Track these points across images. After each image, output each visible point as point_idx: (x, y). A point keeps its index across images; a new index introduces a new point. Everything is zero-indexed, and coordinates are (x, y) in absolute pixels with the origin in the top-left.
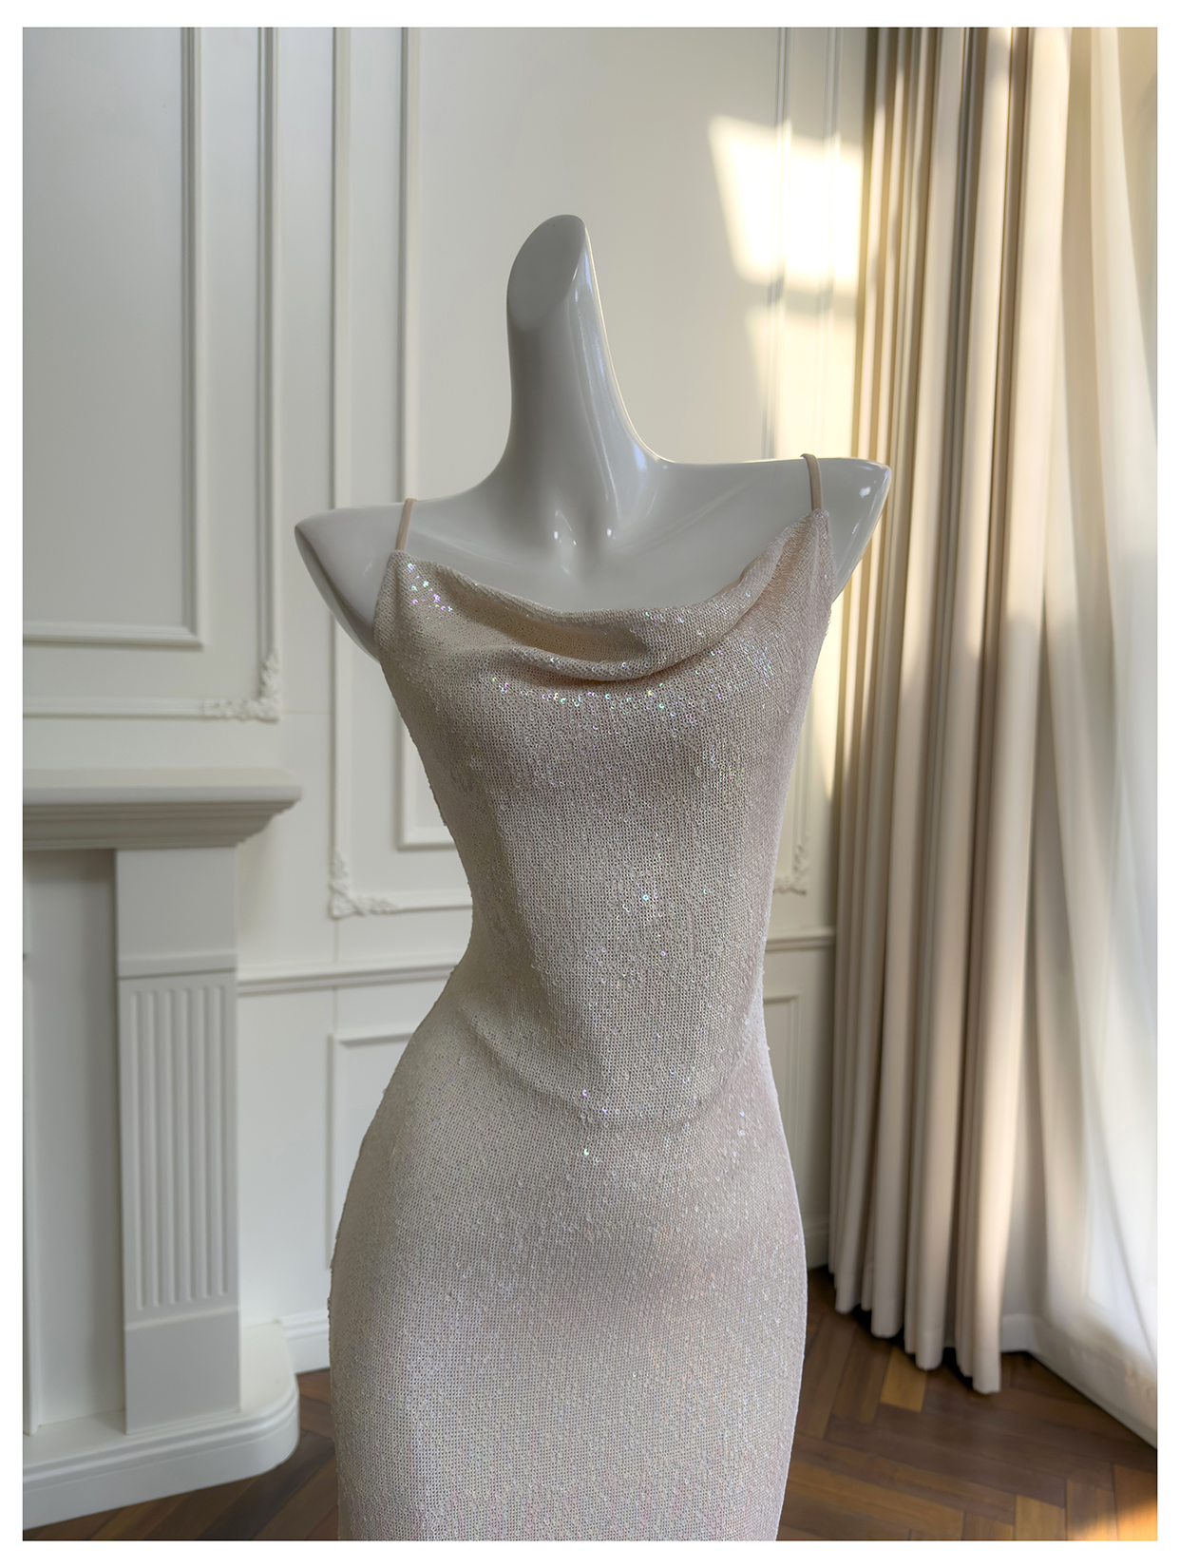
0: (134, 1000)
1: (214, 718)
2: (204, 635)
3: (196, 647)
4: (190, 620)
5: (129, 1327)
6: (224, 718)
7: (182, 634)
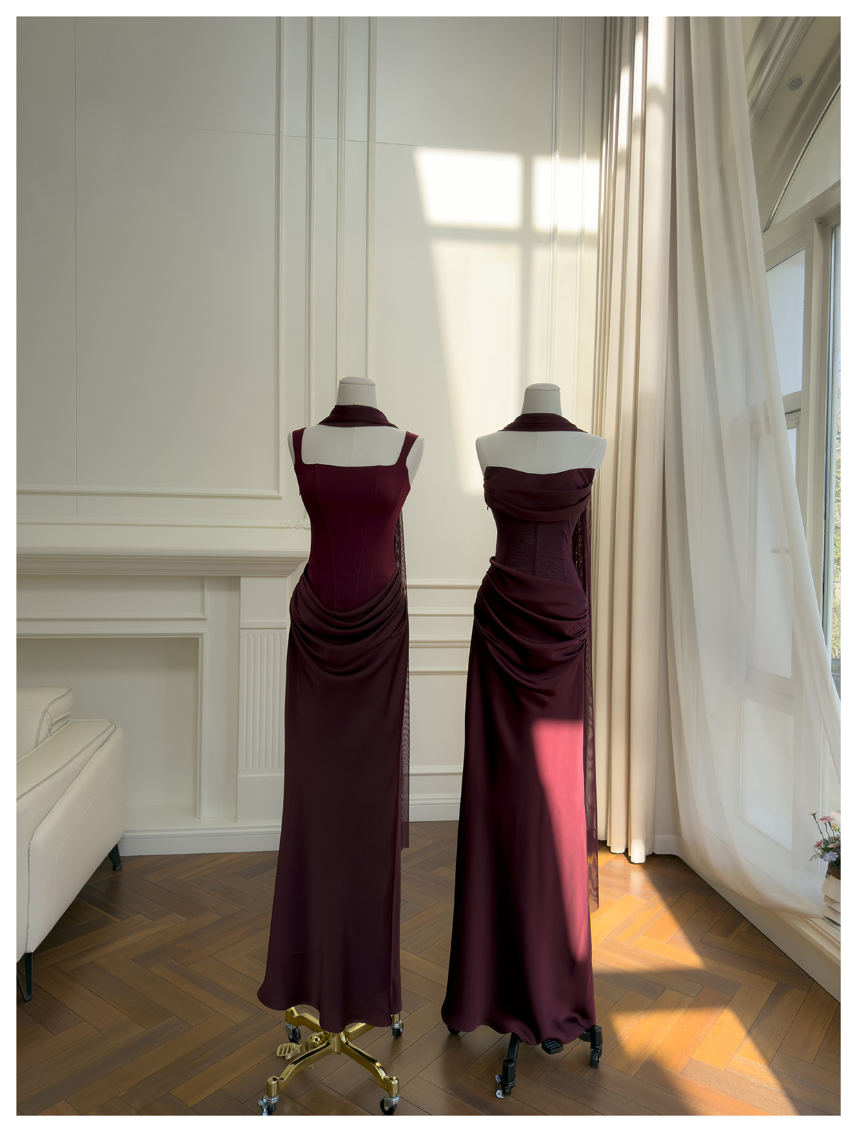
0: (246, 637)
1: (286, 528)
2: (282, 494)
3: (280, 498)
4: (277, 488)
5: (239, 776)
6: (291, 528)
7: (273, 493)
